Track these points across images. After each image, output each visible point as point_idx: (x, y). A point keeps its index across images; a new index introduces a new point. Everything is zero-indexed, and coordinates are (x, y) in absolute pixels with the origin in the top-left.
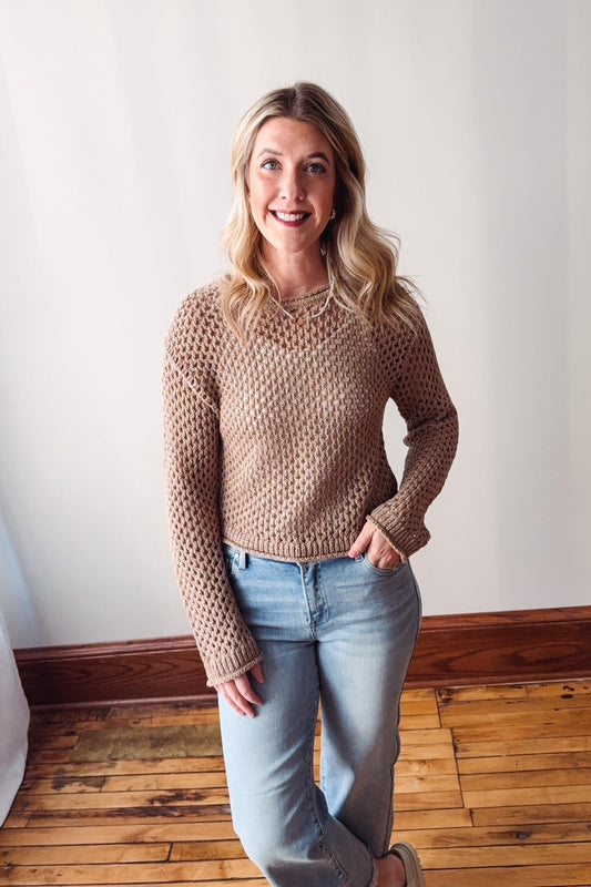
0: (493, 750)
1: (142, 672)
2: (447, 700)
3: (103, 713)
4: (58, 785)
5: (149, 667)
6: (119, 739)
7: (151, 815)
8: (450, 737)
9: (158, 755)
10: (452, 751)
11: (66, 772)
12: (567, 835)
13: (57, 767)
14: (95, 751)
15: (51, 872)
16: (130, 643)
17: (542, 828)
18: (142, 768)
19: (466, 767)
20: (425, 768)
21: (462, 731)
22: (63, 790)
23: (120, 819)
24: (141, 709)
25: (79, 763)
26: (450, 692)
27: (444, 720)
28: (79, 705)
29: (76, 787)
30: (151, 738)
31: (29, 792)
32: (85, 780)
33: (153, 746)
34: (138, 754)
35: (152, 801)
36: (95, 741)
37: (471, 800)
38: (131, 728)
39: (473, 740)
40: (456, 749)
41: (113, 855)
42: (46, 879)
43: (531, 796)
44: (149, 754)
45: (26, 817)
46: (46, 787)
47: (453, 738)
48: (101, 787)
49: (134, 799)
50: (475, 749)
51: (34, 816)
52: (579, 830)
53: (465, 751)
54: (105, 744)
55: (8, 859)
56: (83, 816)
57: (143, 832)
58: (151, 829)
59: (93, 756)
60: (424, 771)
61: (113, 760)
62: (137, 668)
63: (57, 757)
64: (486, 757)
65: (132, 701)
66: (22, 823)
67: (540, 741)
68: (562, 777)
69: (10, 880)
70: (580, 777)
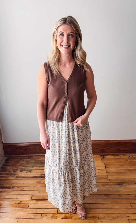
0: (113, 168)
1: (38, 149)
2: (103, 157)
3: (30, 157)
4: (21, 171)
5: (40, 148)
6: (34, 162)
7: (42, 178)
8: (104, 165)
9: (42, 166)
10: (105, 168)
11: (23, 169)
12: (130, 184)
13: (21, 168)
14: (29, 165)
15: (22, 188)
16: (36, 143)
17: (125, 183)
18: (39, 168)
19: (108, 171)
20: (100, 170)
21: (107, 164)
22: (23, 172)
23: (35, 178)
24: (38, 156)
25: (25, 167)
26: (104, 156)
27: (103, 161)
28: (24, 155)
29: (25, 172)
30: (40, 162)
31: (15, 172)
32: (27, 170)
33: (41, 164)
34: (38, 165)
35: (42, 175)
36: (28, 163)
37: (110, 177)
38: (36, 160)
39: (109, 165)
40: (106, 167)
41: (35, 185)
42: (21, 189)
43: (122, 177)
44: (41, 166)
45: (15, 177)
46: (19, 171)
47: (105, 165)
48: (31, 172)
49: (38, 174)
50: (110, 167)
51: (17, 177)
52: (132, 184)
53: (108, 168)
54: (31, 163)
55: (12, 185)
56: (28, 177)
57: (41, 181)
58: (42, 180)
59: (28, 166)
60: (99, 171)
61: (33, 167)
62: (38, 148)
63: (21, 166)
64: (112, 169)
65: (36, 155)
66: (15, 178)
67: (124, 167)
68: (128, 173)
69: (13, 189)
70: (132, 174)
